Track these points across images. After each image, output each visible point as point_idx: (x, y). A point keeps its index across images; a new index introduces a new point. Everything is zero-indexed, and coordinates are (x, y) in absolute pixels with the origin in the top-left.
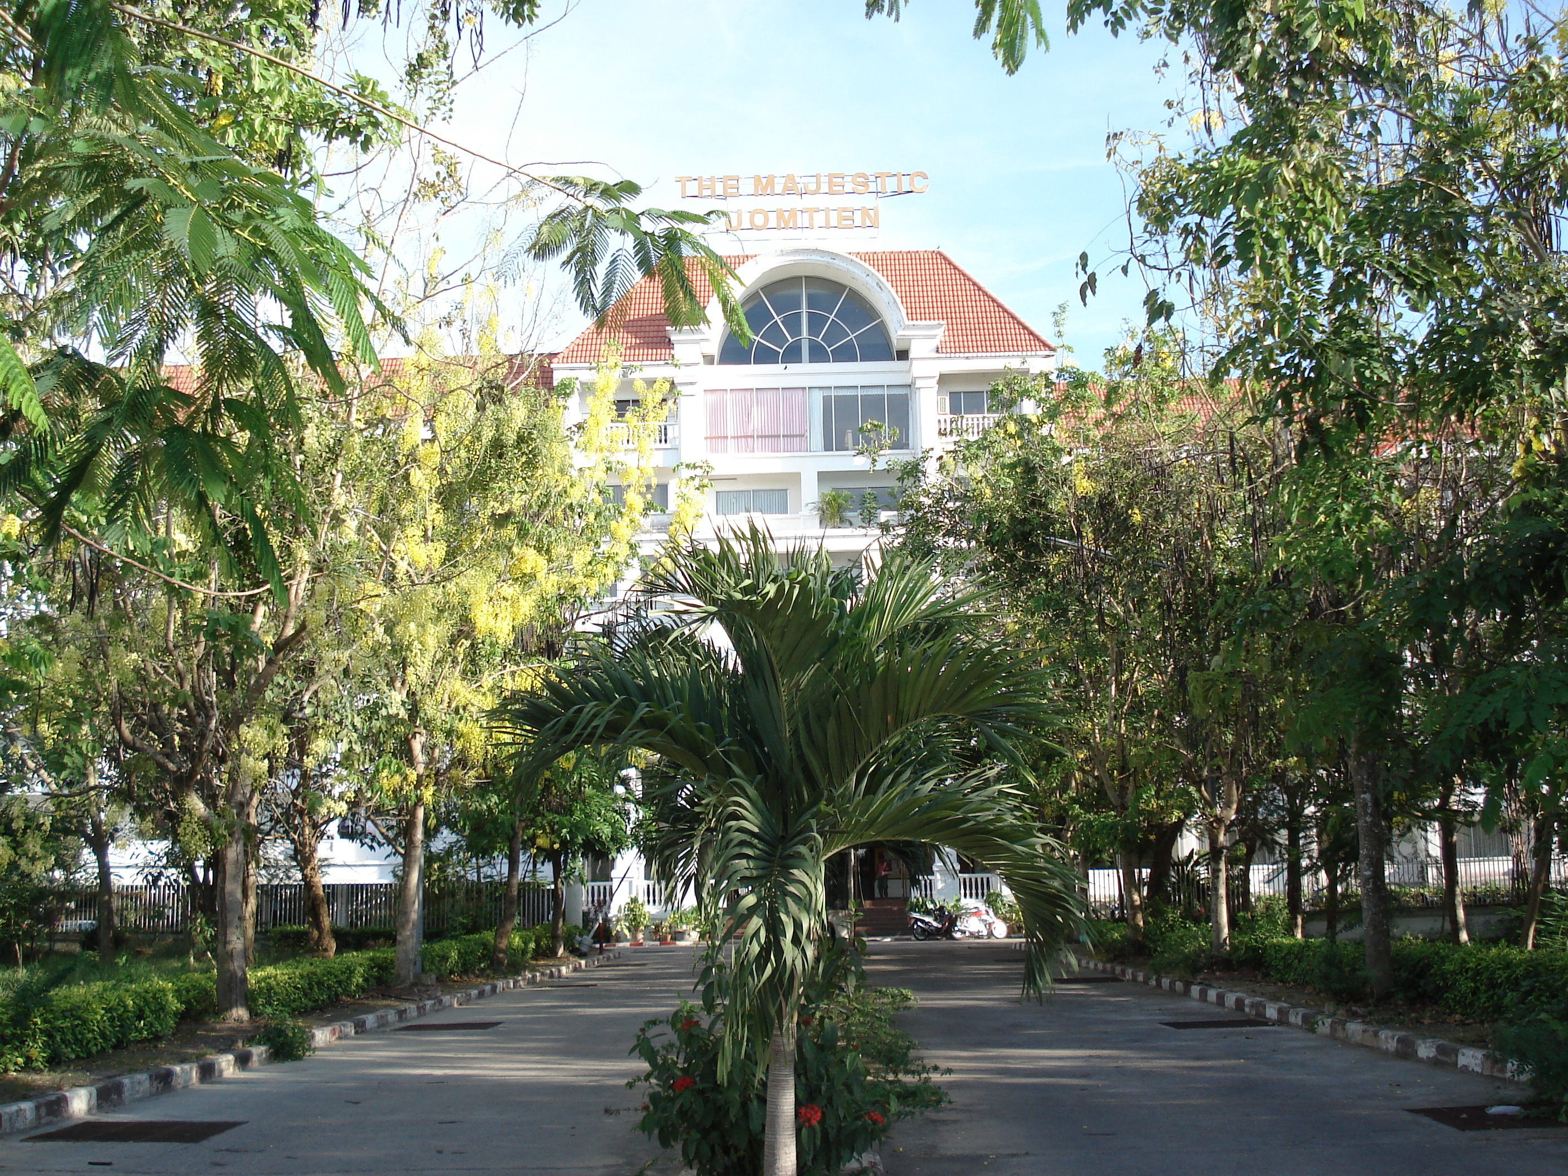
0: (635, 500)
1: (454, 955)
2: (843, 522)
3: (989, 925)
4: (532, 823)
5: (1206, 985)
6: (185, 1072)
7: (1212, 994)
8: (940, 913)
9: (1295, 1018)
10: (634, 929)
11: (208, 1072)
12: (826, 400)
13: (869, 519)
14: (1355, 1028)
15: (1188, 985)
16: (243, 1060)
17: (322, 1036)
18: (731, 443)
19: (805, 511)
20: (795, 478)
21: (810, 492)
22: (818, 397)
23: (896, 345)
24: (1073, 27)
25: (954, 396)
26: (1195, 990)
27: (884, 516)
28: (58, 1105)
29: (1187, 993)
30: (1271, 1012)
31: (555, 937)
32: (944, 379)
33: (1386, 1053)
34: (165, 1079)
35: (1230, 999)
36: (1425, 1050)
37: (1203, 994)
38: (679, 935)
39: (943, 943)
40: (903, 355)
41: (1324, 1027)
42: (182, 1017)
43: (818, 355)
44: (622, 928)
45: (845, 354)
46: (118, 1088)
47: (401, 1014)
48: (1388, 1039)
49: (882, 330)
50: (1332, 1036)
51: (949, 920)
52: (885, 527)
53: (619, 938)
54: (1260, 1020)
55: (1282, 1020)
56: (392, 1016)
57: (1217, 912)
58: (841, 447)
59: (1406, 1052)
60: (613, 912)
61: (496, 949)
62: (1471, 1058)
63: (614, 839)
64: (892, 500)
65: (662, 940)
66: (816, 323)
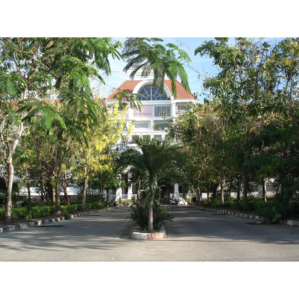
0: (122, 126)
1: (91, 206)
2: (158, 130)
3: (184, 203)
4: (104, 183)
5: (219, 210)
6: (53, 220)
7: (220, 211)
8: (175, 200)
9: (233, 214)
10: (120, 203)
11: (56, 220)
12: (155, 107)
13: (163, 129)
14: (241, 214)
15: (217, 210)
16: (61, 219)
17: (72, 216)
18: (138, 115)
19: (151, 128)
20: (149, 121)
21: (152, 124)
22: (154, 106)
23: (168, 97)
24: (195, 55)
25: (179, 107)
26: (218, 211)
27: (166, 129)
28: (37, 223)
29: (216, 211)
30: (229, 213)
31: (107, 203)
32: (177, 103)
33: (245, 218)
34: (51, 221)
35: (223, 212)
36: (251, 217)
37: (219, 211)
38: (128, 204)
39: (176, 206)
40: (169, 99)
41: (237, 214)
42: (50, 212)
43: (154, 99)
44: (118, 203)
45: (159, 99)
46: (44, 221)
47: (84, 214)
48: (246, 216)
49: (165, 94)
50: (238, 216)
51: (177, 202)
52: (166, 131)
53: (117, 205)
54: (228, 214)
55: (231, 214)
56: (82, 214)
57: (222, 198)
58: (158, 116)
59: (248, 217)
60: (116, 200)
61: (97, 205)
62: (257, 217)
63: (117, 186)
64: (167, 125)
65: (125, 205)
66: (153, 93)
